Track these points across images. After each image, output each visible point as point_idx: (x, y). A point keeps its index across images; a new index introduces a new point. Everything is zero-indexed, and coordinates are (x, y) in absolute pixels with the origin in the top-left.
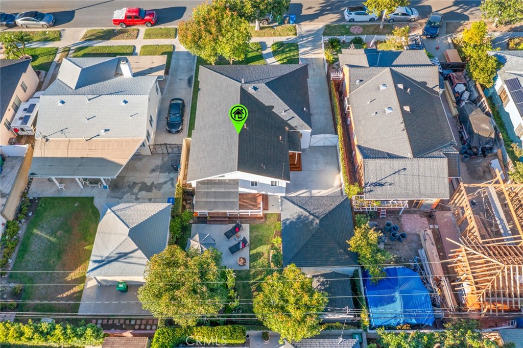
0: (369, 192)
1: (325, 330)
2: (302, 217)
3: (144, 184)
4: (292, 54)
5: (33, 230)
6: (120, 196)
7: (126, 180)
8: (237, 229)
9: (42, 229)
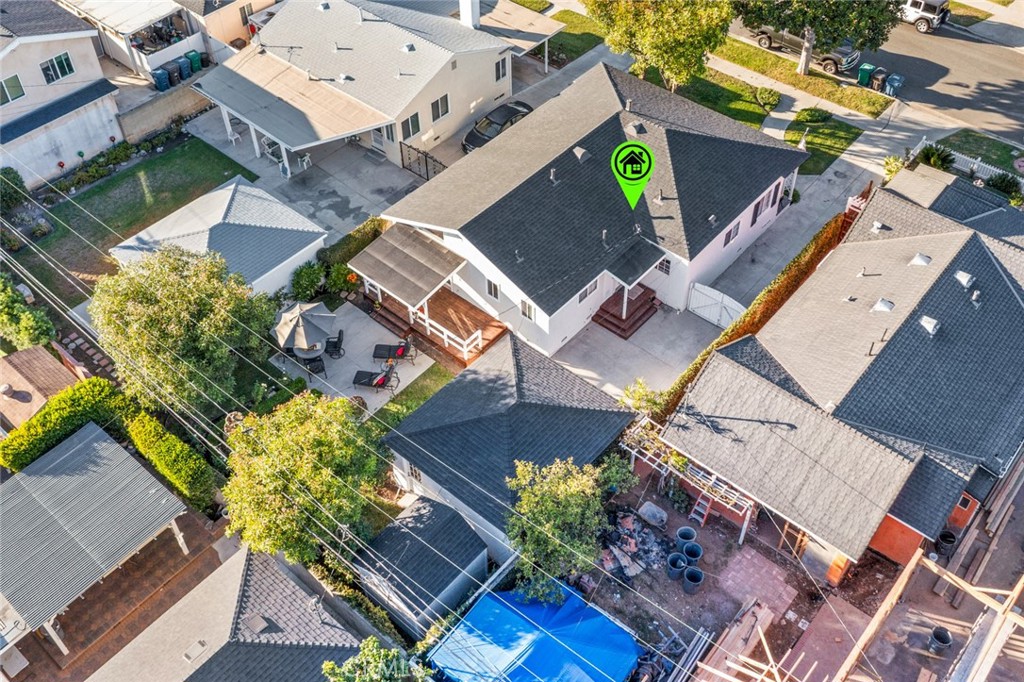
0: (680, 426)
1: (345, 598)
2: (501, 382)
3: (346, 201)
4: (829, 143)
5: (140, 171)
6: (294, 198)
7: (326, 181)
8: (400, 353)
9: (151, 176)
